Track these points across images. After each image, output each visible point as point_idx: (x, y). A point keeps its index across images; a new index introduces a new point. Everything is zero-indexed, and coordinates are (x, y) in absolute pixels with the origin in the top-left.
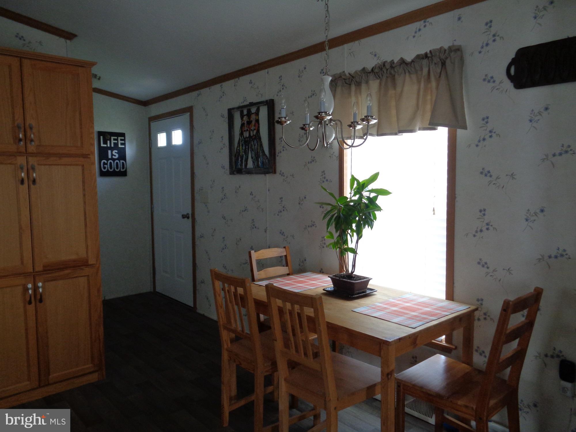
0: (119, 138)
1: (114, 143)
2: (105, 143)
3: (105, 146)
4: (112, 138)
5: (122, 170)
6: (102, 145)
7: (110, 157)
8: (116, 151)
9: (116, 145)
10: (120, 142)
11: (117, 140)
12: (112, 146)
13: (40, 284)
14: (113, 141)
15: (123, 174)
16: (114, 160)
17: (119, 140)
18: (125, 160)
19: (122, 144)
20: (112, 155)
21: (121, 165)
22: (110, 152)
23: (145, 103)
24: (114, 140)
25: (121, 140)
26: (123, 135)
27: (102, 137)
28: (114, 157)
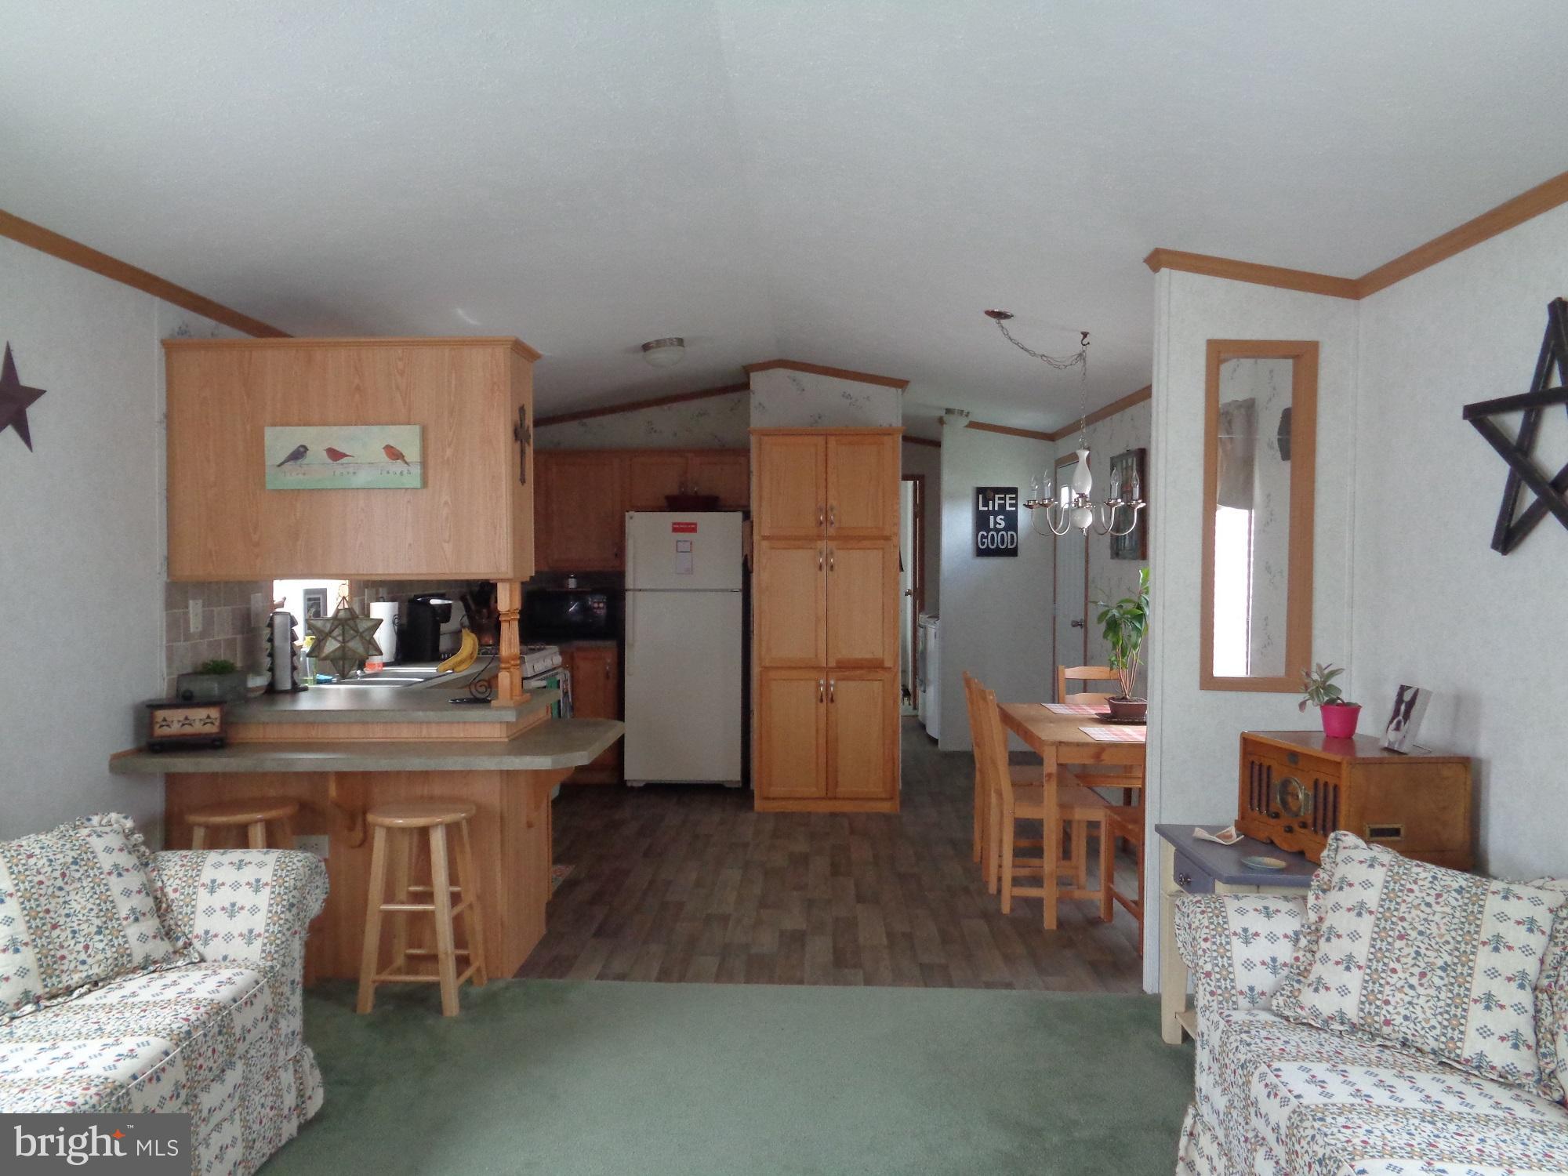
0: (1008, 496)
1: (999, 504)
2: (986, 504)
3: (986, 509)
4: (997, 496)
5: (1010, 547)
6: (981, 508)
7: (992, 526)
8: (1003, 517)
9: (1002, 507)
10: (1008, 502)
11: (1004, 499)
12: (996, 509)
13: (832, 682)
14: (997, 502)
15: (1013, 552)
16: (998, 531)
17: (1007, 499)
18: (1016, 530)
19: (1011, 505)
20: (996, 523)
21: (1008, 539)
22: (992, 518)
23: (1050, 437)
24: (1000, 499)
25: (1011, 499)
26: (1014, 491)
27: (981, 496)
28: (998, 526)
